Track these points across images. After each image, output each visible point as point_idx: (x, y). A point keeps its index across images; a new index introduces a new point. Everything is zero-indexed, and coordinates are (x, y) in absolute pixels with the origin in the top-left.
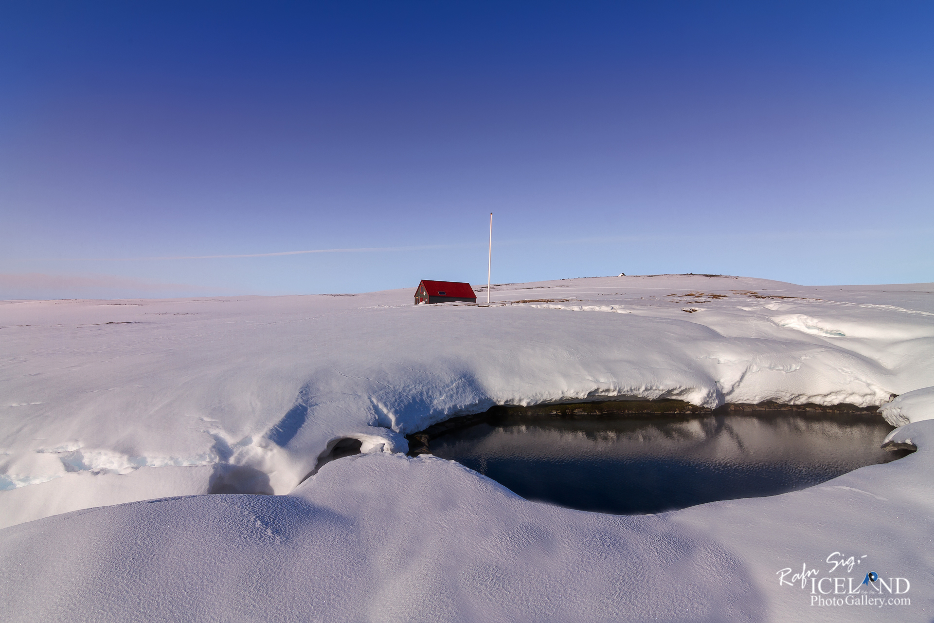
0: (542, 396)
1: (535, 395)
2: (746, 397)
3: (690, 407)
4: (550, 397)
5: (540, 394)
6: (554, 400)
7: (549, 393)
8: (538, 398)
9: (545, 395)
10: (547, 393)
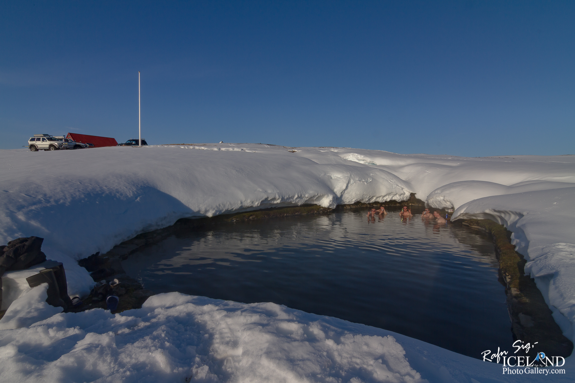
0: (224, 206)
1: (218, 206)
2: (348, 200)
3: (322, 209)
4: (231, 207)
5: (223, 204)
6: (234, 209)
7: (230, 204)
8: (221, 208)
9: (227, 205)
10: (228, 203)
